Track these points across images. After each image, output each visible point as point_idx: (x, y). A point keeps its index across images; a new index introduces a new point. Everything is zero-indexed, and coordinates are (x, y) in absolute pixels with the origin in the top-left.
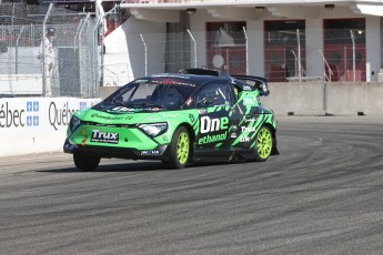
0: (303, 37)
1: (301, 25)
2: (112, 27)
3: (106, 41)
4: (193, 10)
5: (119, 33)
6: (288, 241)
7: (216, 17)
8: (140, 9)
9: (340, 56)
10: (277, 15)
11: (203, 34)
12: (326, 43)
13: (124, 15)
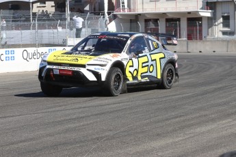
0: (180, 24)
1: (179, 20)
2: (110, 21)
3: (108, 26)
4: (140, 14)
5: (113, 23)
6: (173, 97)
7: (148, 17)
8: (121, 15)
9: (193, 31)
10: (170, 16)
11: (143, 23)
12: (188, 26)
13: (115, 17)
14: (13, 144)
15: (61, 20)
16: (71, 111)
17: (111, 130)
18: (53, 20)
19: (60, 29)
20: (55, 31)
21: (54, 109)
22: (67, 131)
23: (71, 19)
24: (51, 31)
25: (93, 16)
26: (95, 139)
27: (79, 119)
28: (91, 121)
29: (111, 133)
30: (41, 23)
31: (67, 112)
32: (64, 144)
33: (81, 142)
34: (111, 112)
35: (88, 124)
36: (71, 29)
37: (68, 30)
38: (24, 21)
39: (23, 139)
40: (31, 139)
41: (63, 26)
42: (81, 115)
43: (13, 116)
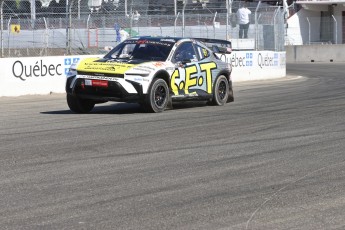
2: (292, 14)
3: (289, 21)
4: (335, 4)
5: (296, 17)
8: (307, 4)
11: (341, 17)
13: (298, 8)
14: (149, 192)
15: (219, 11)
16: (233, 147)
17: (292, 176)
18: (207, 12)
19: (217, 25)
20: (210, 27)
21: (208, 143)
22: (228, 175)
23: (234, 11)
24: (204, 28)
25: (266, 6)
26: (269, 188)
27: (244, 158)
28: (264, 162)
29: (292, 180)
30: (191, 16)
31: (228, 147)
32: (224, 194)
33: (249, 191)
34: (293, 148)
35: (258, 166)
36: (234, 26)
37: (229, 27)
38: (166, 13)
39: (164, 185)
40: (176, 187)
41: (222, 21)
42: (248, 153)
43: (149, 152)
